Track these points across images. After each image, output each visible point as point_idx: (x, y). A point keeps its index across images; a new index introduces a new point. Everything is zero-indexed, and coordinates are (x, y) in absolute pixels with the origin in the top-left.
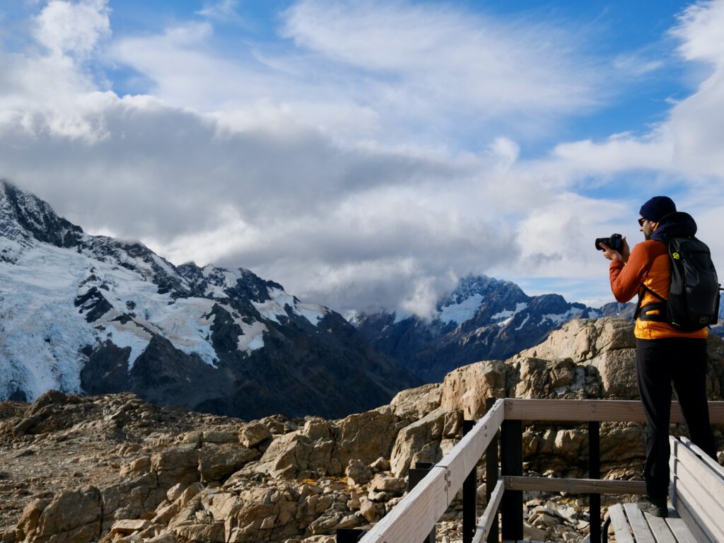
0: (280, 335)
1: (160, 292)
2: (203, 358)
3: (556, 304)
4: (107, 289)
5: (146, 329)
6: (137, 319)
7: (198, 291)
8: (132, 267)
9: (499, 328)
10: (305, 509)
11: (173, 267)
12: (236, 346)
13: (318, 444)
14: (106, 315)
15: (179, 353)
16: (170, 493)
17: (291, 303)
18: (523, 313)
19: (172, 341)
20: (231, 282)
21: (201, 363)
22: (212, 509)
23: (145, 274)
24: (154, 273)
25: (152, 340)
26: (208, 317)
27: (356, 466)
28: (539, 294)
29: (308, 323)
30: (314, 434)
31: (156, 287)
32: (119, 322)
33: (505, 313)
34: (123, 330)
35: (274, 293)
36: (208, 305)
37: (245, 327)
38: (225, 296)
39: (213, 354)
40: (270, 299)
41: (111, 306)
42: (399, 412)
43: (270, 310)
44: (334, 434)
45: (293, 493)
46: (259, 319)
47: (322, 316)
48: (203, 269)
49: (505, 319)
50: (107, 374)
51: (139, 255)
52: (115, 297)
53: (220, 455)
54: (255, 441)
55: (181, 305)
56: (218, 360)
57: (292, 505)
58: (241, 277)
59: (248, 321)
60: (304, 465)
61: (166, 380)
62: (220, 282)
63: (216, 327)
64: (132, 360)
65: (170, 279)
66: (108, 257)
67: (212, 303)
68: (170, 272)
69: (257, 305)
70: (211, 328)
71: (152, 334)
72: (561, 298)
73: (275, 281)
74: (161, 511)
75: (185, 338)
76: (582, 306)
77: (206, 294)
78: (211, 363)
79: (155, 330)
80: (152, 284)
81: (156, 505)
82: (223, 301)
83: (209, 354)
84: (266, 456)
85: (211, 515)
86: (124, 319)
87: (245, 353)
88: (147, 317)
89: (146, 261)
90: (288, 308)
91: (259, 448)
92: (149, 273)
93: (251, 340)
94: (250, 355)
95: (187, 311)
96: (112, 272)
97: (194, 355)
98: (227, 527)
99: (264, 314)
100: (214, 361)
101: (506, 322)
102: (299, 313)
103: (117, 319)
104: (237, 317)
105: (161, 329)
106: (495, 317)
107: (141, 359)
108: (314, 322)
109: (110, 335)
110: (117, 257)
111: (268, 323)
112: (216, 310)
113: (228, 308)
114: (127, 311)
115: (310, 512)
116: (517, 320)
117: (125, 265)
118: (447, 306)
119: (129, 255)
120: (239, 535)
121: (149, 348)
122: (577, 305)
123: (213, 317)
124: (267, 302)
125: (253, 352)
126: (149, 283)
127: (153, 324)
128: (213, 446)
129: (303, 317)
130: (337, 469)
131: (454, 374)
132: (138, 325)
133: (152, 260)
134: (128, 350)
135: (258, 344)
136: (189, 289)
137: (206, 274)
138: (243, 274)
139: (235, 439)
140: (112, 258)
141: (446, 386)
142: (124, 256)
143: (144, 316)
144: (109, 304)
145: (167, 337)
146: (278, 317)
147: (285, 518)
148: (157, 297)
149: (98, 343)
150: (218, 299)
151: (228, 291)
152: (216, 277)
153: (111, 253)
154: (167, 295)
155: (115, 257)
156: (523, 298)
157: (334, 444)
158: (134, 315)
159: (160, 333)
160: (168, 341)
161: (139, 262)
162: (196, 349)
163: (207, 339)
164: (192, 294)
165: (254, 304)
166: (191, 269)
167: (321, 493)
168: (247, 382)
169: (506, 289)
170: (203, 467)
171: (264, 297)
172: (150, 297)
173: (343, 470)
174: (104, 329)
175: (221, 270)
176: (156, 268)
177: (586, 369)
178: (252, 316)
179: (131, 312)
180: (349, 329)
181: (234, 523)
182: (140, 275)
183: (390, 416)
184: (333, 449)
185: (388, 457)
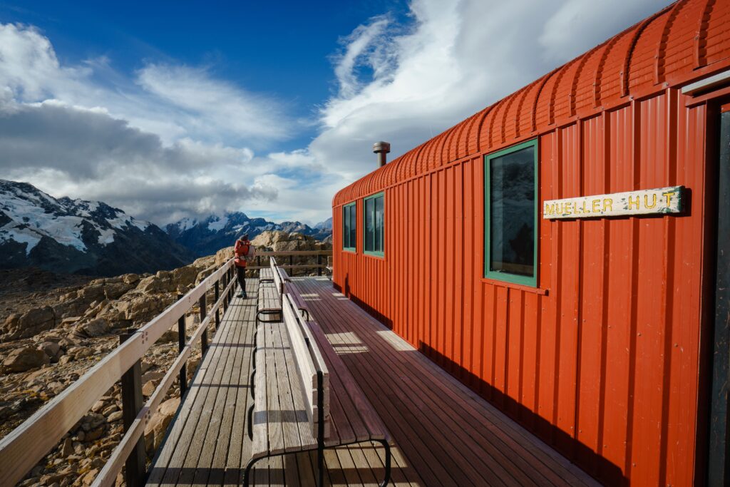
0: (124, 236)
1: (46, 212)
2: (77, 248)
3: (261, 222)
4: (8, 210)
5: (37, 233)
6: (31, 227)
7: (72, 213)
8: (25, 198)
9: (236, 232)
10: (161, 304)
11: (55, 199)
12: (97, 241)
13: (164, 280)
14: (8, 225)
15: (61, 245)
16: (92, 305)
17: (129, 220)
18: (247, 226)
19: (56, 239)
20: (93, 208)
21: (76, 251)
22: (117, 308)
23: (36, 203)
24: (42, 202)
25: (42, 239)
26: (79, 226)
27: (181, 287)
28: (254, 218)
29: (139, 230)
30: (162, 276)
31: (43, 210)
32: (18, 229)
33: (239, 226)
34: (21, 233)
35: (119, 214)
36: (79, 220)
37: (102, 232)
38: (89, 215)
39: (83, 245)
40: (117, 217)
41: (12, 220)
42: (198, 266)
43: (117, 223)
44: (171, 276)
45: (156, 298)
46: (110, 227)
47: (147, 226)
48: (74, 201)
49: (239, 228)
50: (11, 257)
51: (31, 192)
52: (13, 215)
53: (116, 288)
54: (132, 281)
55: (62, 220)
56: (86, 249)
57: (156, 303)
58: (99, 206)
59: (104, 229)
60: (158, 288)
61: (53, 259)
62: (86, 208)
63: (84, 232)
64: (28, 250)
65: (53, 205)
66: (7, 192)
67: (82, 219)
68: (53, 202)
69: (109, 221)
70: (81, 232)
71: (42, 235)
72: (264, 219)
73: (119, 208)
74: (88, 312)
75: (64, 237)
76: (272, 223)
77: (77, 214)
78: (82, 250)
79: (44, 233)
80: (40, 208)
81: (85, 311)
82: (88, 218)
83: (81, 246)
84: (139, 286)
85: (117, 310)
86: (21, 227)
87: (103, 245)
88: (38, 226)
89: (36, 195)
90: (127, 222)
91: (135, 284)
92: (38, 202)
93: (106, 238)
94: (106, 245)
95: (65, 223)
96: (10, 200)
97: (71, 246)
98: (126, 313)
99: (114, 225)
100: (84, 249)
101: (239, 230)
102: (134, 225)
103: (17, 227)
104: (97, 226)
105: (48, 233)
106: (234, 227)
107: (35, 250)
108: (143, 229)
109: (12, 236)
110: (14, 192)
111: (116, 229)
112: (83, 222)
113: (92, 222)
114: (23, 223)
115: (164, 304)
116: (244, 229)
117: (21, 197)
118: (212, 222)
119: (23, 191)
120: (132, 316)
121: (40, 243)
122: (270, 223)
123: (82, 226)
124: (115, 220)
125: (108, 245)
126: (38, 207)
127: (42, 230)
128: (111, 284)
129: (136, 227)
130: (173, 289)
131: (220, 251)
132: (32, 230)
133: (40, 195)
134: (26, 244)
135: (110, 240)
136: (66, 211)
137: (76, 203)
138: (100, 204)
139: (122, 281)
140: (10, 192)
141: (217, 256)
142: (19, 192)
143: (36, 225)
144: (9, 218)
145: (52, 237)
146: (122, 227)
147: (153, 308)
148: (44, 215)
149: (3, 241)
150: (85, 217)
151: (91, 213)
152: (83, 206)
153: (10, 190)
154: (51, 215)
155: (13, 192)
156: (247, 219)
157: (171, 280)
158: (29, 225)
159: (48, 235)
160: (53, 239)
161: (31, 196)
162: (72, 243)
163: (79, 238)
164: (68, 214)
165: (108, 220)
166: (67, 200)
167: (168, 297)
168: (105, 259)
169: (239, 215)
170: (108, 293)
171: (113, 216)
172: (40, 215)
173: (176, 288)
174: (7, 232)
175: (86, 202)
176: (43, 199)
177: (269, 249)
178: (106, 226)
179: (27, 223)
180: (162, 233)
181: (129, 312)
182: (31, 203)
183: (194, 269)
184: (171, 282)
185: (194, 283)
